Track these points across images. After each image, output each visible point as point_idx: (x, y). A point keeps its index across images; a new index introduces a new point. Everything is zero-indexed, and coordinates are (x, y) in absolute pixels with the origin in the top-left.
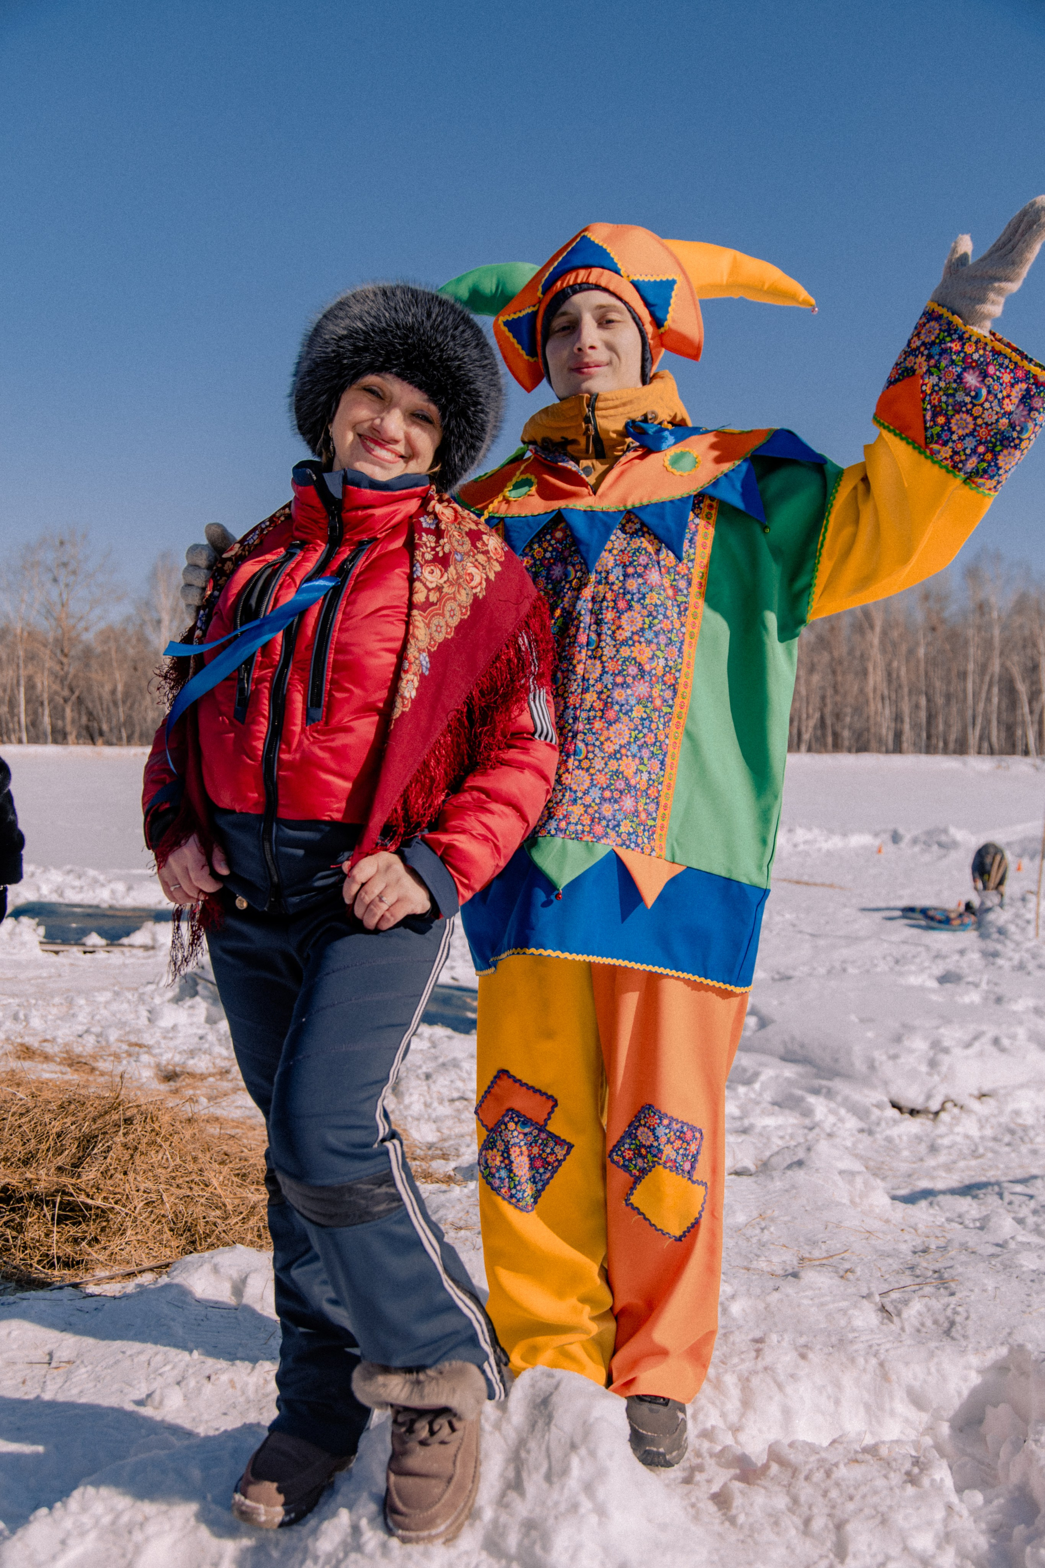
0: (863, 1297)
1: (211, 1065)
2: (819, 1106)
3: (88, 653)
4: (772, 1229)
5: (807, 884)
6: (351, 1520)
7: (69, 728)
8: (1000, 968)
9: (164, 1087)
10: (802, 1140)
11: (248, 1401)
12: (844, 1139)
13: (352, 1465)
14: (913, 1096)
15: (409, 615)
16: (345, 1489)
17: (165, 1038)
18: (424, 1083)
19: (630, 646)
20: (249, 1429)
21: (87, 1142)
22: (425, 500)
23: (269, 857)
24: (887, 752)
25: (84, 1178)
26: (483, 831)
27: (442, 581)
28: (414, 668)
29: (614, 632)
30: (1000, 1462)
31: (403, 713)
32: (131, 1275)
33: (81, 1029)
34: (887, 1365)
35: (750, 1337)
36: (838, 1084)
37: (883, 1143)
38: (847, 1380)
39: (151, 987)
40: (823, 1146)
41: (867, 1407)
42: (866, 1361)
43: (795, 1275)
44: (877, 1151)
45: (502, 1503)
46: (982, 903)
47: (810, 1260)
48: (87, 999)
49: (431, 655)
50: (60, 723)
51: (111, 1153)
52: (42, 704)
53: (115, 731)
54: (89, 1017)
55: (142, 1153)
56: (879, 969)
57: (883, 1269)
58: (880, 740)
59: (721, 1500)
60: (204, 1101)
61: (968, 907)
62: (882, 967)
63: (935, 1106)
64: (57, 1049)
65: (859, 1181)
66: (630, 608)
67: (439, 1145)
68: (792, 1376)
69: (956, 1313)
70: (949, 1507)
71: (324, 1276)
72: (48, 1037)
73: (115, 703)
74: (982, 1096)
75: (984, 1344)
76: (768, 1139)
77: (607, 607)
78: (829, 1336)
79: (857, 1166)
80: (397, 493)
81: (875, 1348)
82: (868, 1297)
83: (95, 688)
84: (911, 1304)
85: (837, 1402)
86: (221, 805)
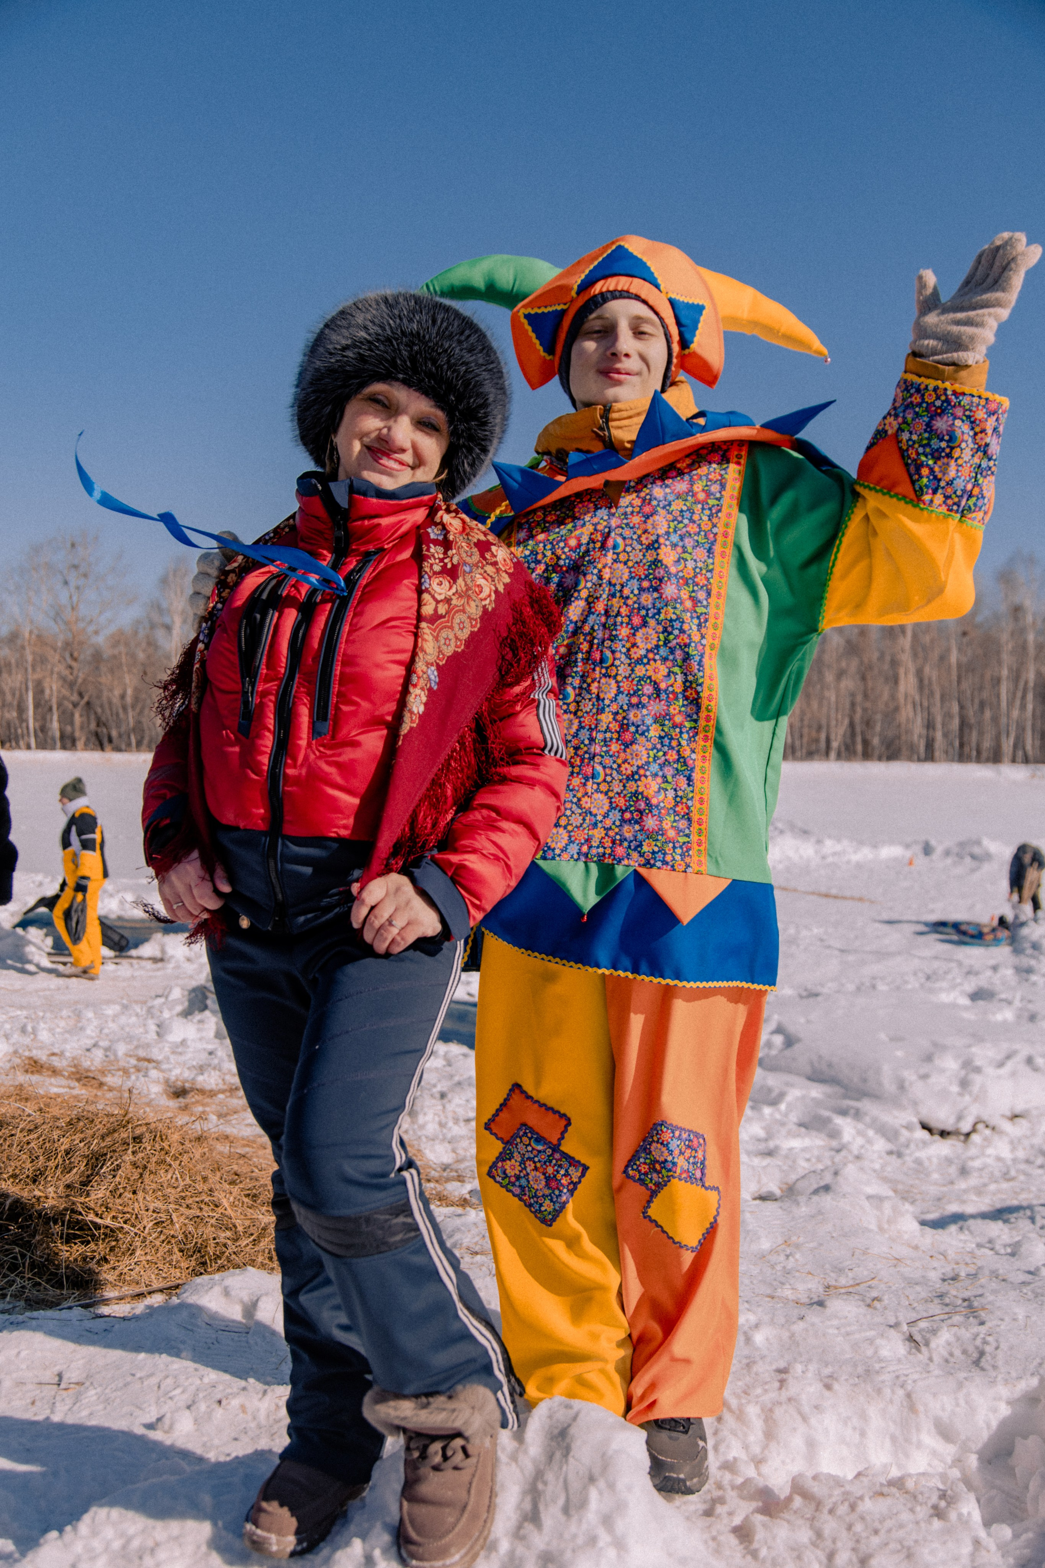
0: (891, 1326)
1: (220, 1081)
2: (847, 1128)
3: (97, 657)
4: (798, 1256)
5: (836, 897)
6: (364, 1549)
7: (77, 734)
8: (1034, 984)
9: (173, 1104)
10: (829, 1163)
11: (259, 1427)
12: (872, 1161)
13: (364, 1494)
14: (943, 1117)
15: (417, 627)
16: (358, 1518)
17: (173, 1053)
18: (439, 1102)
19: (645, 665)
20: (260, 1455)
21: (96, 1160)
22: (433, 510)
23: (273, 875)
24: (919, 760)
25: (93, 1197)
26: (493, 850)
27: (450, 593)
28: (422, 683)
29: (629, 650)
30: (1029, 1495)
31: (411, 728)
32: (140, 1296)
33: (89, 1042)
34: (914, 1396)
35: (774, 1367)
36: (865, 1105)
37: (913, 1165)
38: (873, 1412)
39: (161, 1000)
40: (850, 1170)
41: (893, 1439)
42: (893, 1392)
43: (821, 1304)
44: (906, 1174)
45: (518, 1535)
46: (1016, 917)
47: (836, 1288)
48: (95, 1014)
49: (439, 667)
50: (69, 728)
51: (120, 1172)
52: (51, 709)
53: (125, 737)
54: (98, 1031)
55: (151, 1172)
56: (909, 987)
57: (911, 1298)
58: (912, 748)
59: (743, 1533)
60: (213, 1118)
61: (1002, 921)
62: (913, 984)
63: (966, 1127)
64: (65, 1063)
65: (887, 1206)
66: (645, 624)
67: (454, 1167)
68: (816, 1407)
69: (985, 1342)
70: (977, 1543)
71: (338, 1300)
72: (56, 1051)
73: (124, 708)
74: (1015, 1117)
75: (1014, 1374)
76: (794, 1161)
77: (622, 623)
78: (855, 1366)
79: (884, 1190)
80: (404, 502)
81: (902, 1378)
82: (895, 1326)
83: (105, 694)
84: (939, 1334)
85: (863, 1434)
86: (224, 822)
